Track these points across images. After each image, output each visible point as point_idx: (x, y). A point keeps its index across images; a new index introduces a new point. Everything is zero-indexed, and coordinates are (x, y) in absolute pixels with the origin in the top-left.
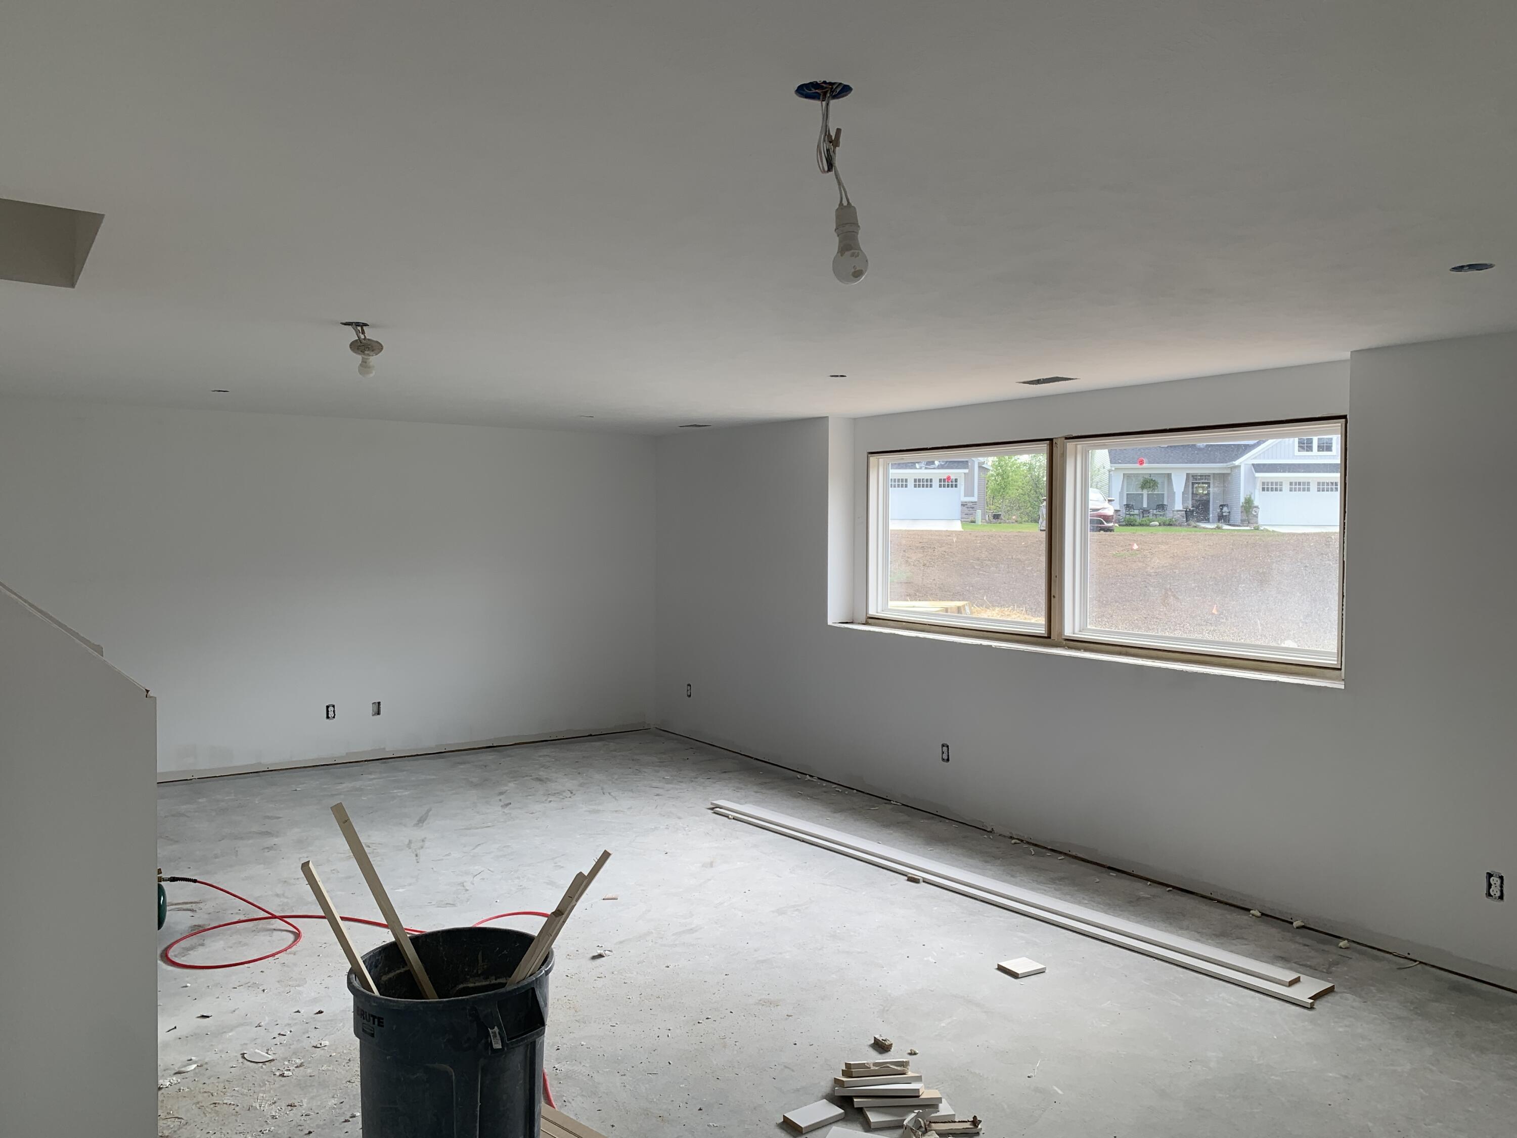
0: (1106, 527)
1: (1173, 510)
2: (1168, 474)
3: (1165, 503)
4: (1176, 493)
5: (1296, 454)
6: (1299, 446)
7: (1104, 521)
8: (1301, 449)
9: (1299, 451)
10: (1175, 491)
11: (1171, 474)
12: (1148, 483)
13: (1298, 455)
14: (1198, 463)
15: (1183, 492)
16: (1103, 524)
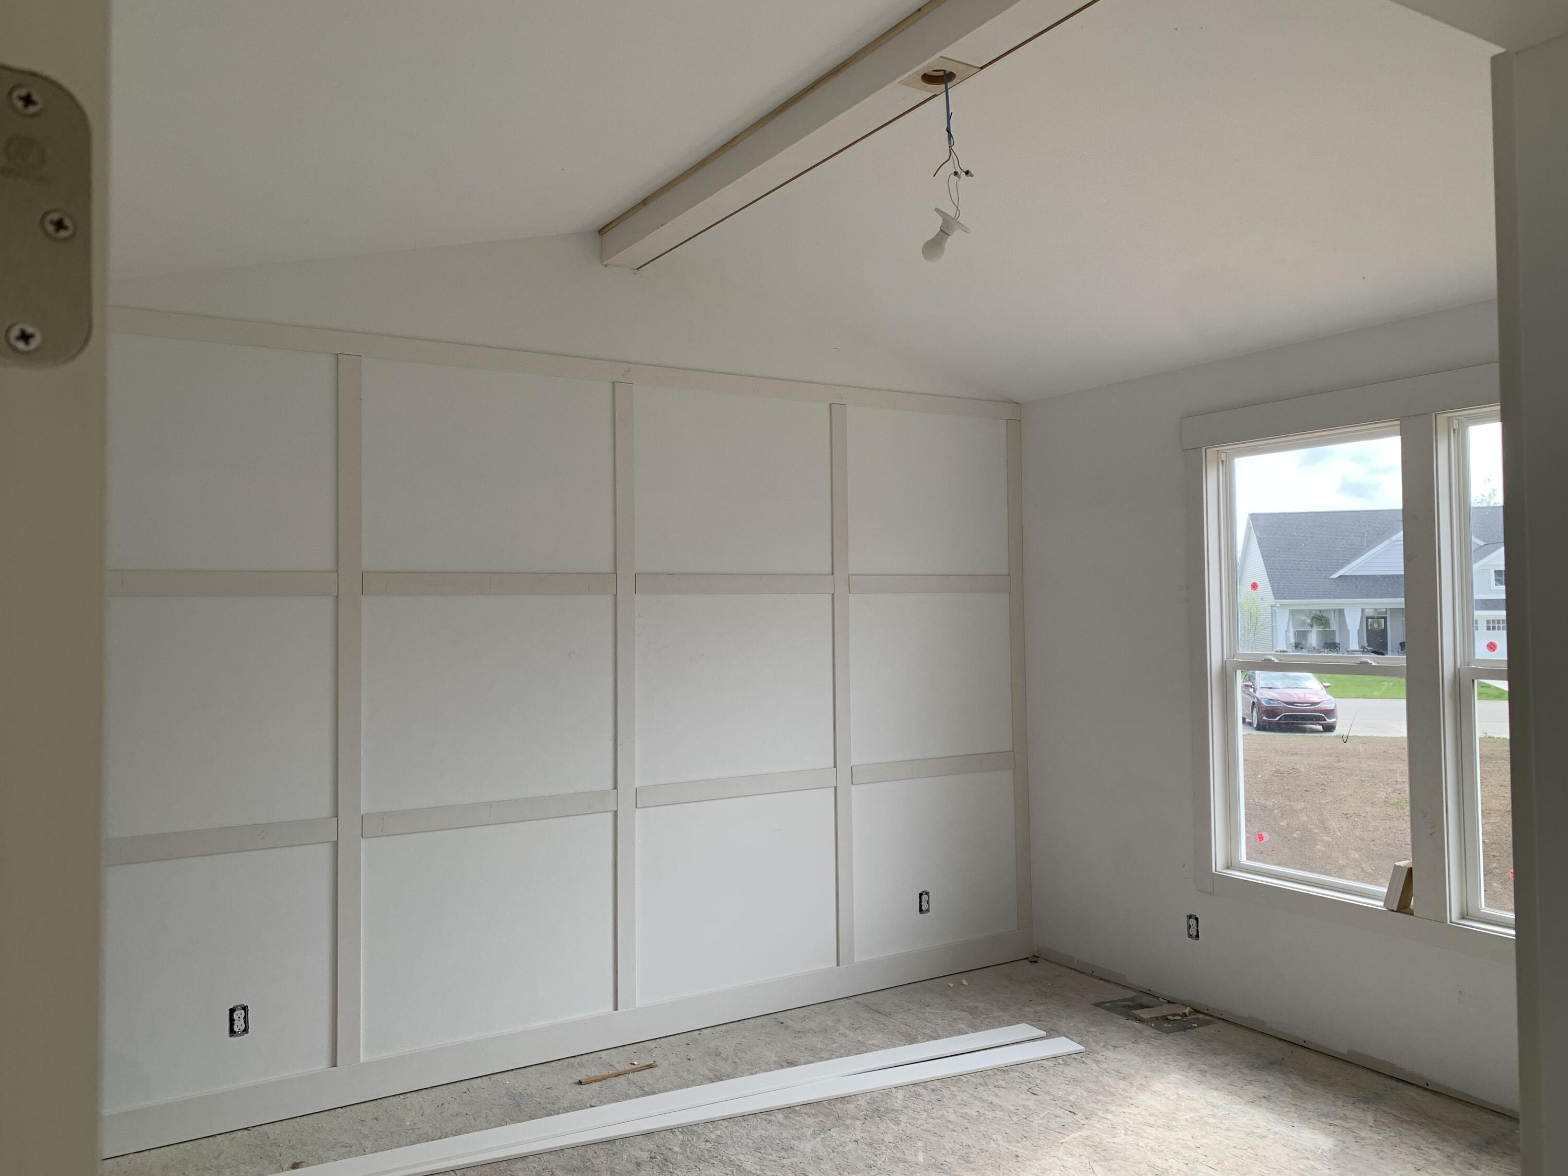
0: (1328, 724)
1: (1348, 650)
2: (1339, 609)
3: (1337, 641)
4: (1350, 631)
5: (1492, 588)
6: (1496, 580)
7: (1326, 718)
8: (1497, 583)
9: (1496, 585)
10: (1349, 628)
11: (1343, 609)
12: (1320, 619)
13: (1495, 589)
14: (1375, 597)
15: (1358, 630)
16: (1325, 720)
